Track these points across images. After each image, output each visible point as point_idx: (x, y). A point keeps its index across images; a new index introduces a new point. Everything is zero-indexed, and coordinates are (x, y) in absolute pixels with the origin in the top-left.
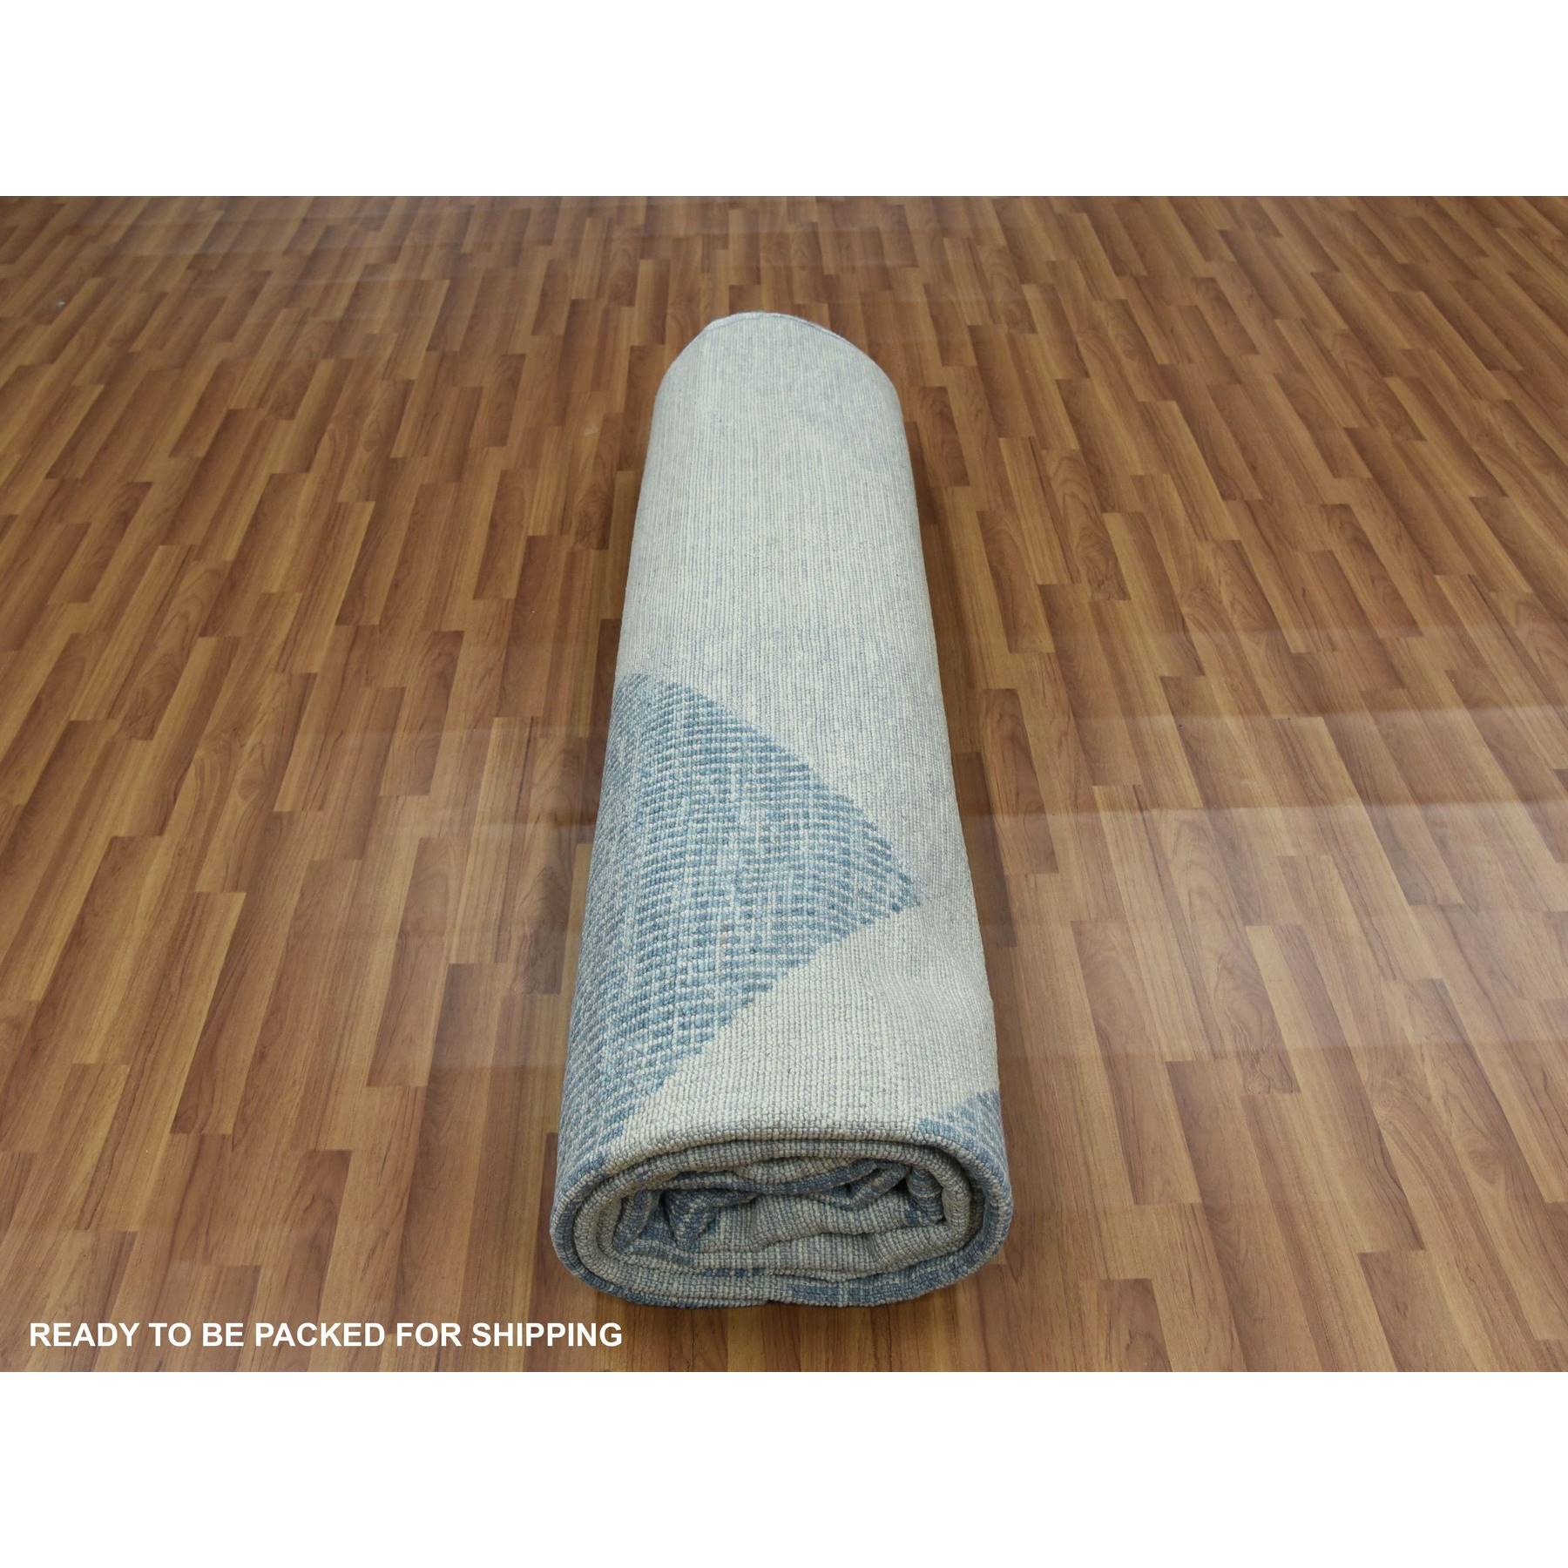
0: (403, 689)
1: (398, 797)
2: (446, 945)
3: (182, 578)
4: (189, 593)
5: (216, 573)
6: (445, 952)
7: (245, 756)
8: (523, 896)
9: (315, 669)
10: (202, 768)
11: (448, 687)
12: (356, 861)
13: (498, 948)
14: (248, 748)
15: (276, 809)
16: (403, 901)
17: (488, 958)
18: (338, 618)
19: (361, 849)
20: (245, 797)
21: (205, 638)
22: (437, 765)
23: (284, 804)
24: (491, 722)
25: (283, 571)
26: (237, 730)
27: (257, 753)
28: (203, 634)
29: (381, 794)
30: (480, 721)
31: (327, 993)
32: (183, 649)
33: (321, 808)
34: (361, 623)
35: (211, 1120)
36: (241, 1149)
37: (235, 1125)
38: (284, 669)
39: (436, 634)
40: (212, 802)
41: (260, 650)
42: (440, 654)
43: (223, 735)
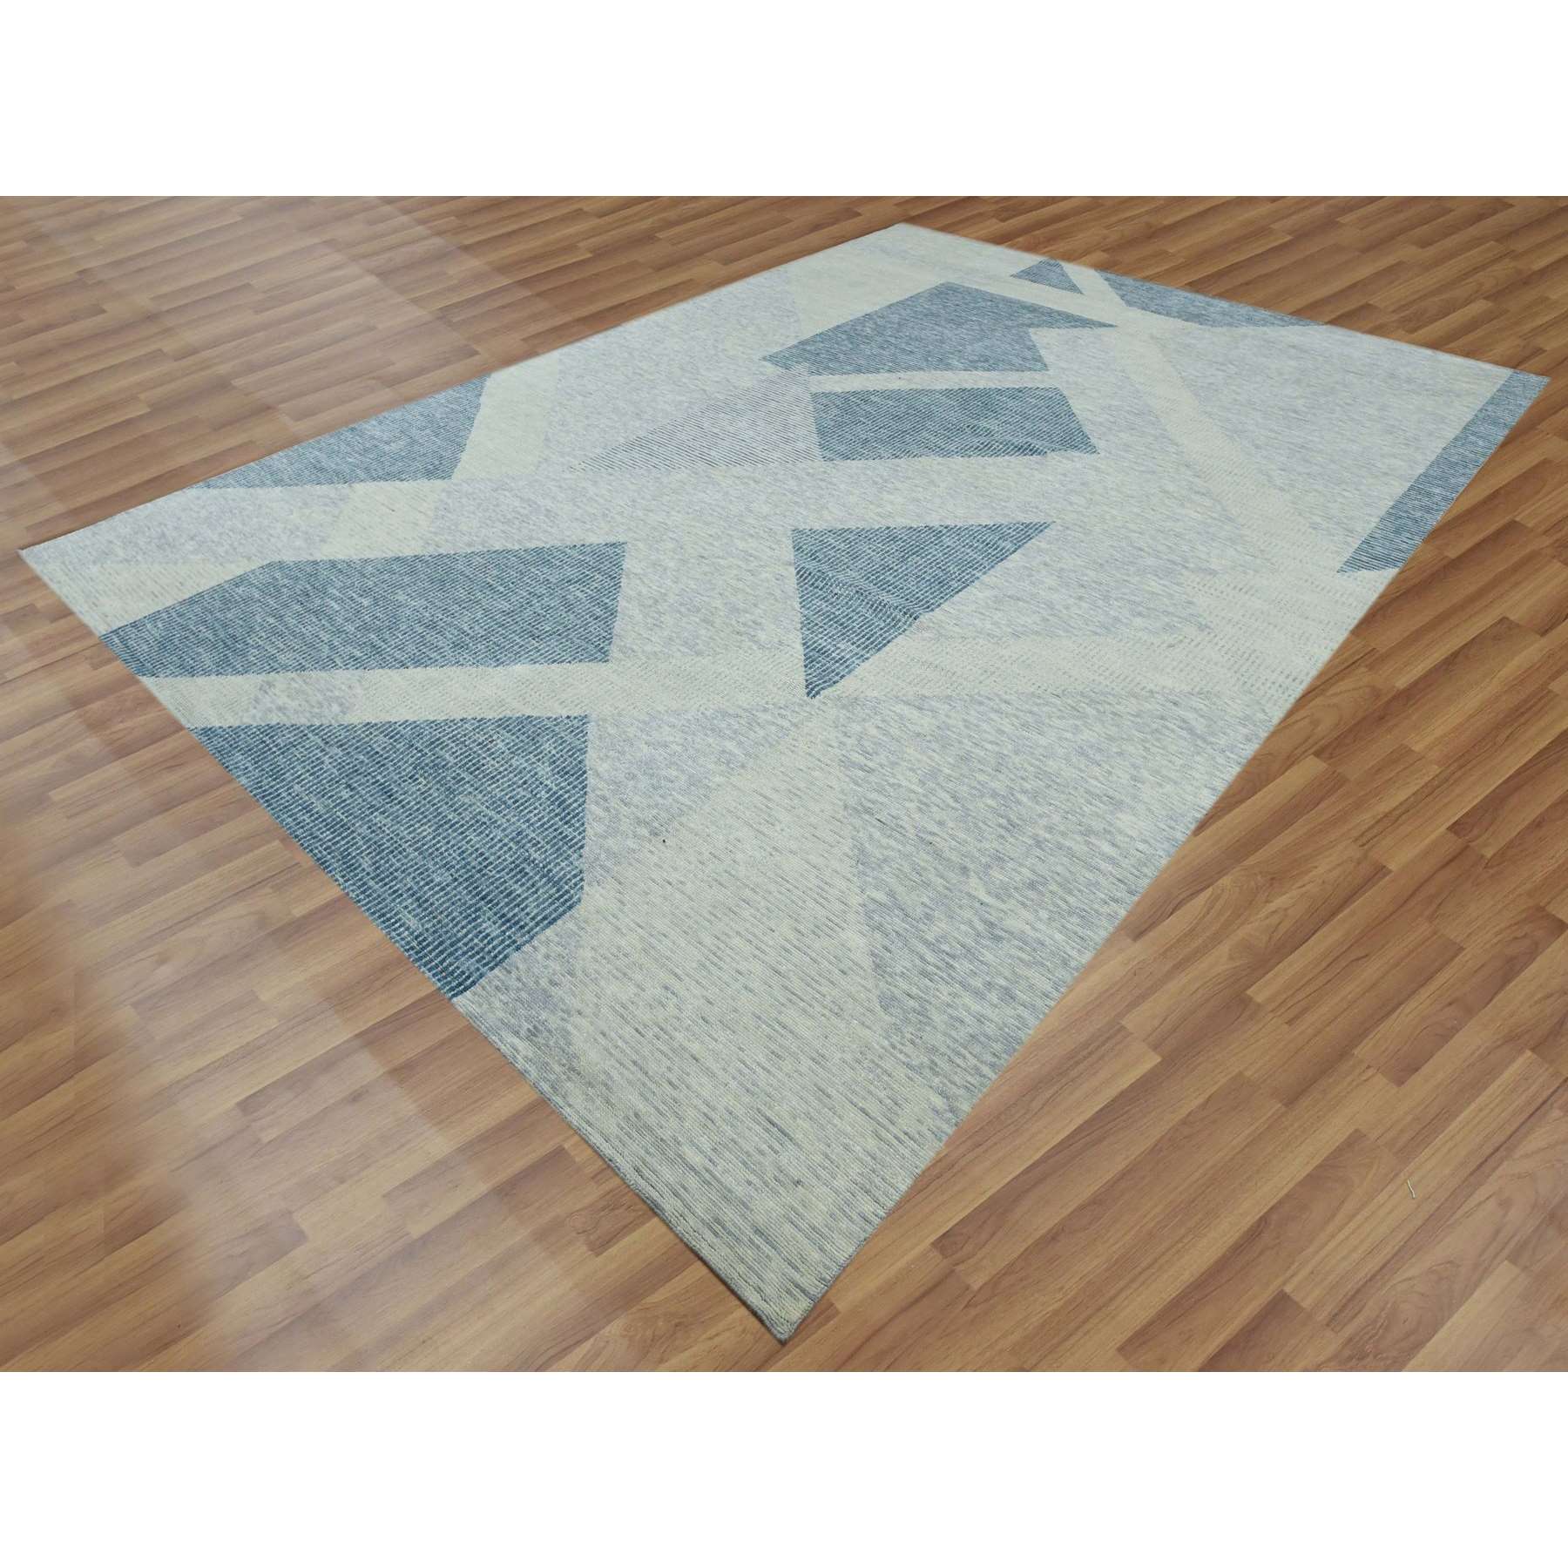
0: (1462, 949)
1: (1369, 1067)
2: (1293, 1267)
3: (1343, 679)
4: (1335, 700)
5: (1376, 693)
6: (1288, 1274)
7: (1262, 915)
8: (1407, 1275)
9: (1393, 866)
10: (1218, 898)
11: (1506, 979)
12: (1280, 1105)
13: (1341, 1311)
14: (1272, 906)
15: (1249, 992)
16: (1291, 1185)
17: (1322, 1316)
18: (1455, 823)
19: (1292, 1098)
20: (1231, 958)
21: (1316, 759)
22: (1431, 1061)
23: (1260, 993)
24: (1521, 1052)
25: (1438, 733)
26: (1276, 879)
27: (1274, 920)
28: (1317, 754)
29: (1356, 1052)
30: (1513, 1040)
31: (1153, 1224)
32: (1289, 757)
33: (1290, 1022)
34: (1472, 844)
35: (972, 1261)
36: (973, 1312)
37: (985, 1284)
38: (1363, 845)
39: (1541, 909)
40: (1200, 941)
41: (1359, 805)
42: (1525, 936)
43: (1259, 878)
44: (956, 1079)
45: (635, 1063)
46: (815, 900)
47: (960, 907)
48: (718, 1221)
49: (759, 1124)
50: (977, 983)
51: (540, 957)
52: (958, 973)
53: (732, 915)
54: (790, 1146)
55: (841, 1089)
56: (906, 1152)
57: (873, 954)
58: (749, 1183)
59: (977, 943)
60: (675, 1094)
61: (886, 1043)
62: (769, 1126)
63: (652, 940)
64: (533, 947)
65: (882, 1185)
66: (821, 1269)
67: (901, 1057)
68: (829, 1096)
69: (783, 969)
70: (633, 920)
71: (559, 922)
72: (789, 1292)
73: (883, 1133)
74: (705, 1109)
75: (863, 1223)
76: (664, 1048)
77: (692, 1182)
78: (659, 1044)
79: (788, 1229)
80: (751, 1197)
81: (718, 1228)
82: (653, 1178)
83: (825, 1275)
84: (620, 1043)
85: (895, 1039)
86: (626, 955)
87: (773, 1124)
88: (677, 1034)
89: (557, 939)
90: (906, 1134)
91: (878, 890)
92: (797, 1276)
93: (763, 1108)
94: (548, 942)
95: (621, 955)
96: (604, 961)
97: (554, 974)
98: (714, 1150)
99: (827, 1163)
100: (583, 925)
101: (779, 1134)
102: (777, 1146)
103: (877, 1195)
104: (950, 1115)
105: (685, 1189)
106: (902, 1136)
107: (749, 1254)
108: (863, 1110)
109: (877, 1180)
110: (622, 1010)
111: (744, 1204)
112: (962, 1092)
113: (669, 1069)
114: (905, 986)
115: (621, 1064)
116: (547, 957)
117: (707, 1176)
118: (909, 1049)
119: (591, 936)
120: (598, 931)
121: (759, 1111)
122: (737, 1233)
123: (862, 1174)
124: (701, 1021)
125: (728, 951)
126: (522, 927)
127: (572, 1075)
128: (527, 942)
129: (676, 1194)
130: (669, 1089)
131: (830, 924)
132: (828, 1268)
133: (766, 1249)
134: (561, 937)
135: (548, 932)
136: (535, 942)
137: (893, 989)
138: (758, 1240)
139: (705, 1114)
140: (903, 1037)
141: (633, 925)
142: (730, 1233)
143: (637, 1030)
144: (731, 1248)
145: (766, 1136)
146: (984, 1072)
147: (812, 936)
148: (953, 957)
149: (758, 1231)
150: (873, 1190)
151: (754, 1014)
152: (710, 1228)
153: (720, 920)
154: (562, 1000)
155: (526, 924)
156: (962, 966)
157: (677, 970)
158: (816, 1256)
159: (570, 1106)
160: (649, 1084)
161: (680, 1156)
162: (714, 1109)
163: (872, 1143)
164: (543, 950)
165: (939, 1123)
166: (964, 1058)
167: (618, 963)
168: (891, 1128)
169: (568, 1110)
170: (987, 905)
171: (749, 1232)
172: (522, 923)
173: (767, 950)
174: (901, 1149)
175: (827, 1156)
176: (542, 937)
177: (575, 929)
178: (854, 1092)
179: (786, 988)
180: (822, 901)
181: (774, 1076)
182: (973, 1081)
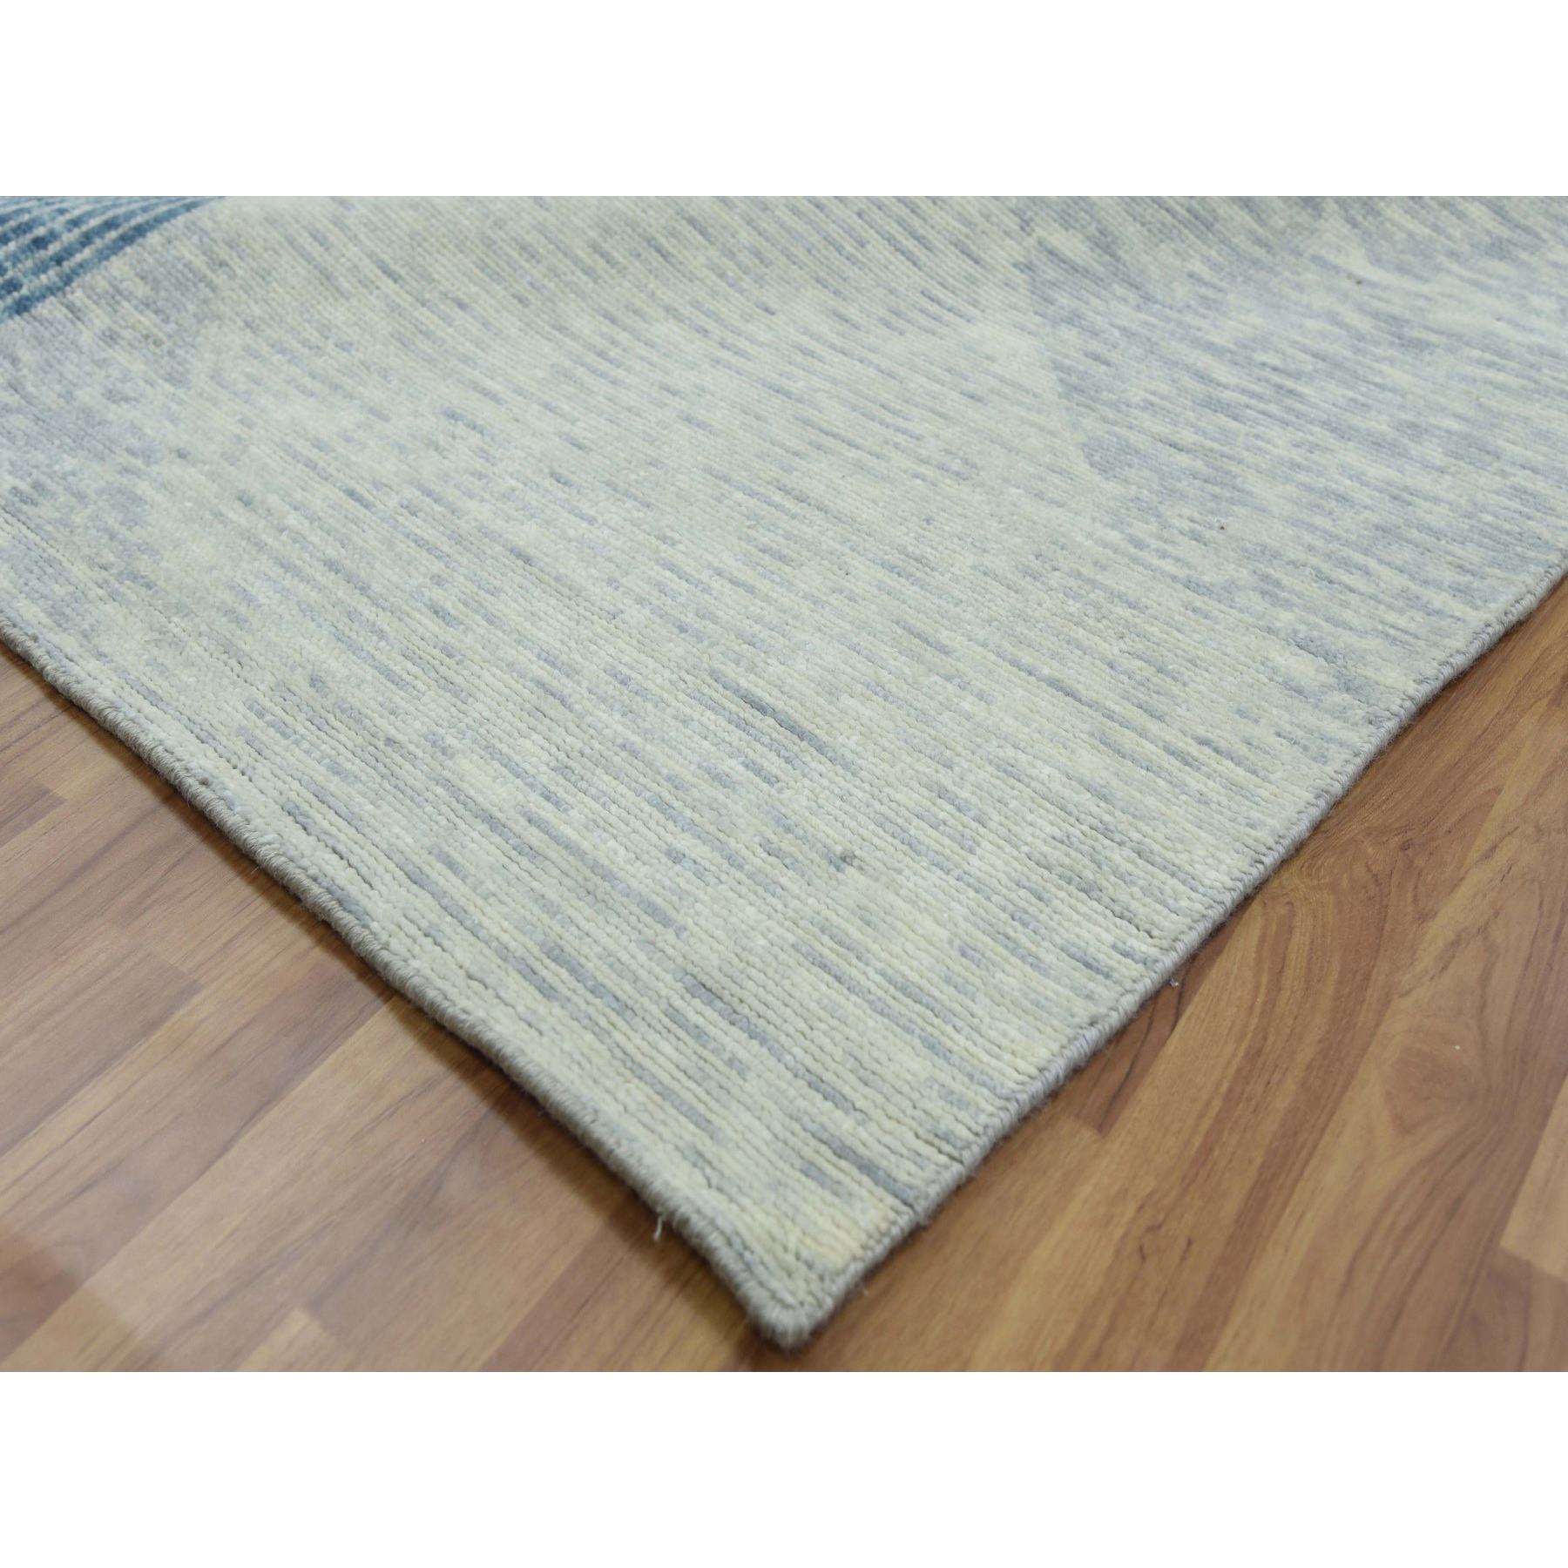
44: (1348, 615)
45: (331, 565)
46: (890, 240)
47: (1298, 287)
48: (557, 954)
49: (716, 707)
50: (1380, 425)
51: (86, 338)
52: (1315, 406)
53: (655, 260)
54: (817, 764)
55: (981, 634)
56: (1213, 789)
57: (1057, 367)
58: (676, 857)
59: (1357, 351)
60: (449, 635)
61: (1114, 536)
62: (749, 714)
63: (423, 314)
64: (70, 307)
65: (1140, 869)
66: (935, 1106)
67: (1168, 566)
68: (944, 650)
69: (797, 387)
70: (371, 256)
71: (153, 238)
72: (810, 1170)
73: (1129, 740)
74: (540, 671)
75: (1080, 975)
76: (429, 534)
77: (480, 848)
78: (411, 523)
79: (808, 984)
80: (682, 894)
81: (552, 973)
82: (344, 835)
83: (947, 1123)
84: (293, 520)
85: (1140, 529)
86: (343, 346)
87: (762, 709)
88: (473, 505)
89: (142, 290)
90: (1204, 742)
91: (1067, 227)
92: (844, 1125)
93: (730, 670)
94: (115, 295)
95: (330, 347)
96: (276, 358)
97: (123, 381)
98: (563, 770)
99: (944, 811)
100: (223, 253)
101: (783, 735)
102: (773, 764)
103: (1124, 897)
104: (1340, 698)
105: (451, 865)
106: (1194, 749)
107: (665, 1055)
108: (1055, 684)
109: (1120, 857)
110: (314, 454)
111: (653, 910)
112: (1373, 643)
113: (438, 580)
114: (1161, 428)
115: (287, 567)
116: (111, 338)
117: (534, 837)
118: (1188, 548)
119: (247, 289)
120: (265, 275)
121: (715, 676)
122: (626, 990)
123: (1066, 841)
124: (548, 483)
125: (642, 350)
126: (40, 243)
127: (128, 589)
128: (51, 290)
129: (417, 879)
130: (432, 625)
131: (933, 308)
132: (961, 1103)
133: (734, 1041)
134: (156, 288)
135: (118, 266)
136: (77, 295)
137: (1123, 432)
138: (696, 1011)
139: (540, 684)
140: (1164, 525)
141: (370, 270)
142: (597, 990)
143: (351, 494)
144: (600, 1033)
145: (736, 737)
146: (1437, 604)
147: (885, 331)
148: (1297, 376)
149: (703, 989)
150: (1109, 883)
151: (709, 470)
152: (529, 974)
153: (623, 272)
154: (135, 429)
155: (53, 236)
156: (1323, 395)
157: (489, 384)
158: (910, 1063)
159: (100, 656)
160: (368, 611)
161: (446, 784)
162: (571, 672)
163: (1092, 763)
164: (100, 319)
165: (1307, 716)
166: (1367, 572)
167: (320, 362)
168: (1153, 727)
169: (93, 665)
170: (1374, 285)
171: (669, 987)
172: (40, 231)
173: (752, 350)
174: (1194, 781)
175: (942, 793)
176: (97, 279)
177: (199, 262)
178: (1020, 641)
179: (807, 422)
180: (910, 244)
181: (767, 599)
182: (1402, 622)
